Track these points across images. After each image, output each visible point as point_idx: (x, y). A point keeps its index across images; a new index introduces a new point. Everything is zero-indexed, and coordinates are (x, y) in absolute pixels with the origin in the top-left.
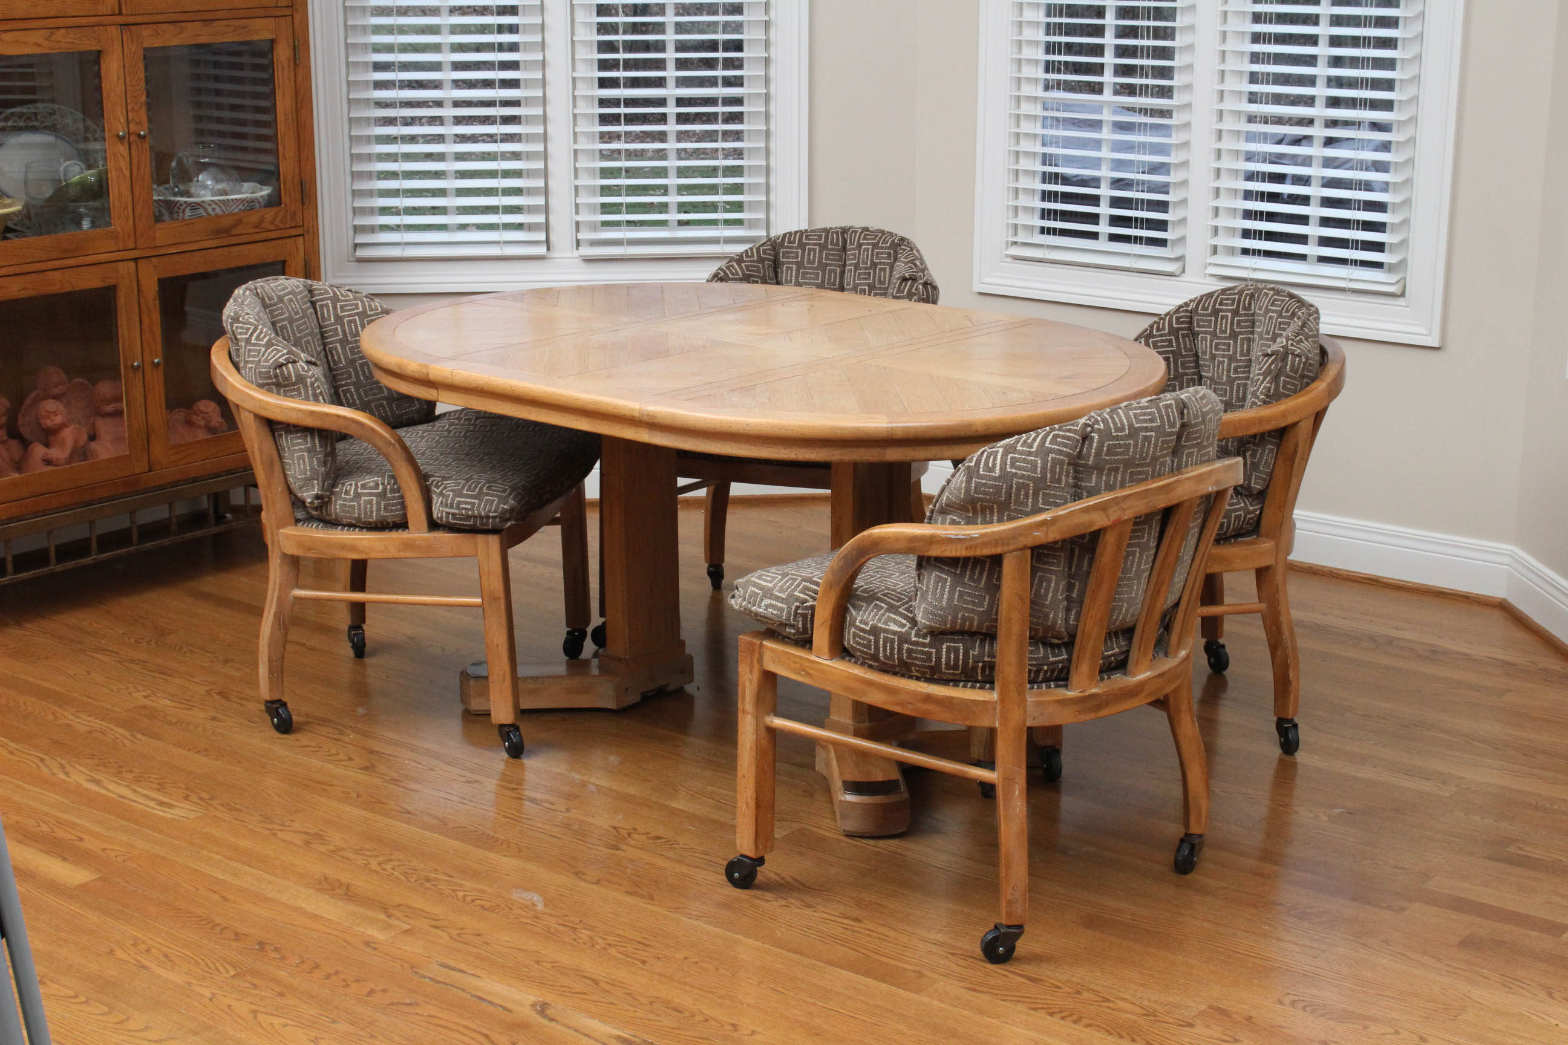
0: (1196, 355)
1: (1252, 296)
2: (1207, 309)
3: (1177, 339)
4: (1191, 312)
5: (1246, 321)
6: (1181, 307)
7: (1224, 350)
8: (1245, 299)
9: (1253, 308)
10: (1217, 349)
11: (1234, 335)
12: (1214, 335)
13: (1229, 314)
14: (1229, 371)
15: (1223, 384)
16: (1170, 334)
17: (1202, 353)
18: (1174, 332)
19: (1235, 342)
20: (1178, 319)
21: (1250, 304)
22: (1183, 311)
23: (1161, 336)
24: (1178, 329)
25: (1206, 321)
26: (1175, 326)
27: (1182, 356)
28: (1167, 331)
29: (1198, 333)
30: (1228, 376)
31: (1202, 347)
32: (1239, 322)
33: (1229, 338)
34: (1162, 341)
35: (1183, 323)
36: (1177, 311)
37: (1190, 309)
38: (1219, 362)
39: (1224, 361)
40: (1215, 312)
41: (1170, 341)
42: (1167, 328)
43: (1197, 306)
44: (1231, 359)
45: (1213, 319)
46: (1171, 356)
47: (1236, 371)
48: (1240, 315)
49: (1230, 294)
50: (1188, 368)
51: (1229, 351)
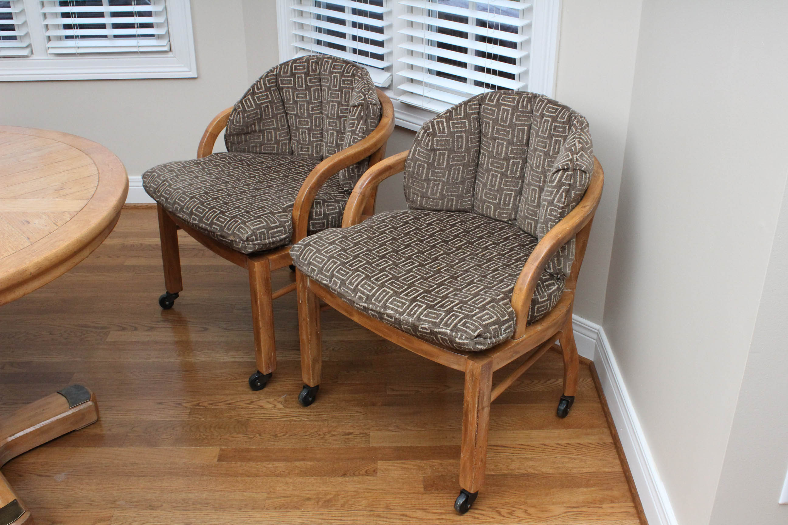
0: (283, 101)
1: (317, 63)
2: (287, 73)
3: (271, 93)
4: (276, 75)
5: (315, 79)
6: (268, 73)
7: (303, 98)
8: (312, 65)
9: (318, 70)
10: (297, 97)
11: (308, 88)
12: (294, 88)
13: (303, 76)
14: (308, 110)
15: (305, 118)
16: (266, 91)
17: (287, 99)
18: (268, 89)
19: (310, 92)
20: (269, 81)
21: (316, 68)
22: (271, 76)
23: (261, 92)
24: (271, 87)
25: (288, 80)
26: (268, 85)
27: (275, 103)
28: (264, 90)
29: (283, 88)
30: (308, 113)
31: (286, 96)
32: (310, 80)
33: (306, 90)
34: (262, 96)
35: (272, 83)
36: (267, 76)
37: (275, 73)
38: (300, 105)
39: (304, 105)
40: (293, 75)
41: (267, 95)
42: (263, 87)
43: (280, 72)
44: (309, 103)
45: (292, 79)
46: (269, 104)
47: (313, 109)
48: (311, 76)
49: (300, 63)
50: (279, 110)
51: (306, 98)
